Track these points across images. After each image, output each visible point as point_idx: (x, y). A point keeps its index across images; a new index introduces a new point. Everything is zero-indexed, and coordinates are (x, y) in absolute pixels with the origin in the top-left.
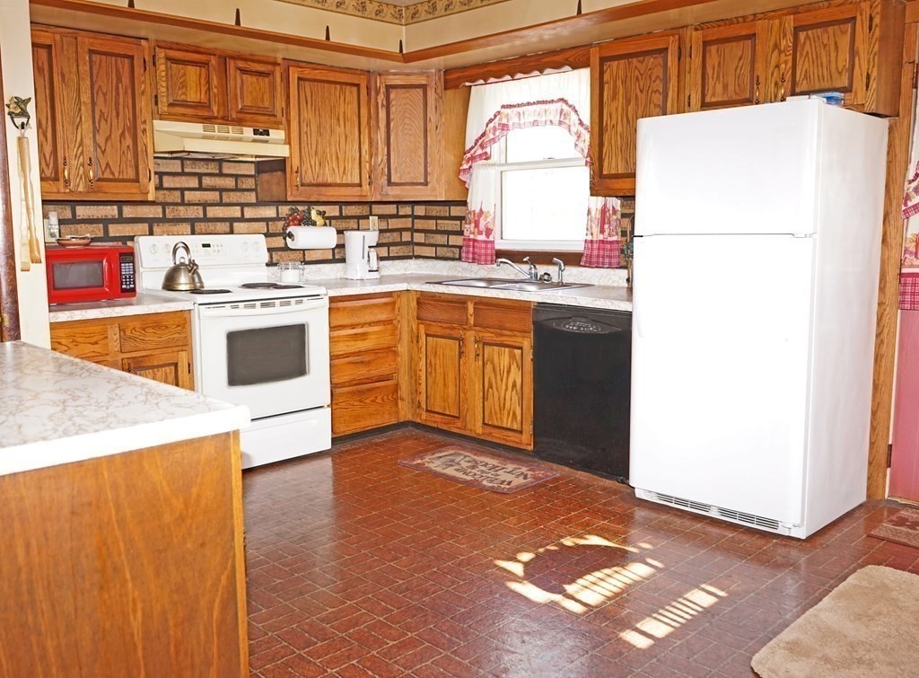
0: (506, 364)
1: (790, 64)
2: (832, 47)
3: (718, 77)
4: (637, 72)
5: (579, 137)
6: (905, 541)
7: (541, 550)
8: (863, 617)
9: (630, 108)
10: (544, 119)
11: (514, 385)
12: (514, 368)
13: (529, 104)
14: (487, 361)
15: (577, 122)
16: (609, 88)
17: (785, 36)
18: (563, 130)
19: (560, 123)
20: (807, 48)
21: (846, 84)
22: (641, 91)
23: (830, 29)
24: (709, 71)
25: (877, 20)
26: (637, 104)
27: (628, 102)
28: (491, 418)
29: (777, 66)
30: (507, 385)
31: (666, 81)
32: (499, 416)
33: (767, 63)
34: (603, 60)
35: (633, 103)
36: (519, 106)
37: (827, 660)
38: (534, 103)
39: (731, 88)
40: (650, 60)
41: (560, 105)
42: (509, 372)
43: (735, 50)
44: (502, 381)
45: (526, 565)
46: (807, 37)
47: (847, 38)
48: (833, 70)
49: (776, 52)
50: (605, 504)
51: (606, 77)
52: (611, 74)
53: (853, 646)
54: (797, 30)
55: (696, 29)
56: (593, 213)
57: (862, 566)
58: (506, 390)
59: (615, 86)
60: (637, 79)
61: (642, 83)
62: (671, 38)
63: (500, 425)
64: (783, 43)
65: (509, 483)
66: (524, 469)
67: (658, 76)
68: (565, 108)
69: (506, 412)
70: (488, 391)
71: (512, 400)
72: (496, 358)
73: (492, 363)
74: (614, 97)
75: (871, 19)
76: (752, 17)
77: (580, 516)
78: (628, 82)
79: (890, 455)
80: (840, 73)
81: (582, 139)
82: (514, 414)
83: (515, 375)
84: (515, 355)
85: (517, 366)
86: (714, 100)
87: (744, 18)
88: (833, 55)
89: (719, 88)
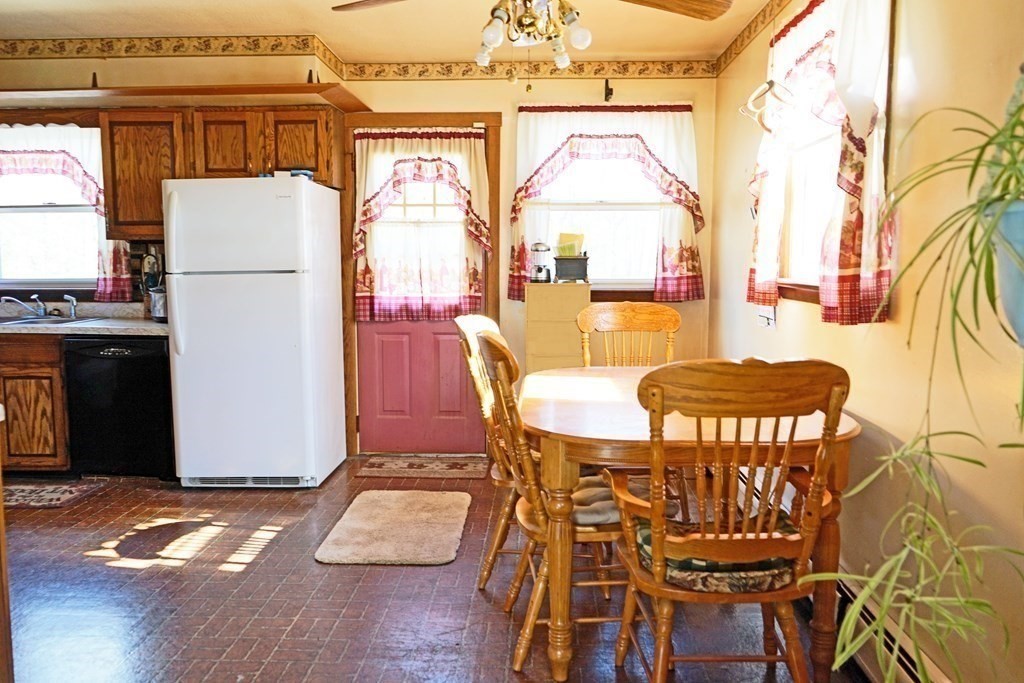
0: (33, 395)
1: (273, 147)
2: (303, 140)
3: (218, 150)
4: (146, 138)
5: (85, 186)
6: (378, 475)
7: (122, 537)
8: (370, 518)
9: (142, 167)
10: (44, 167)
11: (44, 413)
12: (42, 396)
13: (25, 151)
14: (10, 394)
15: (81, 172)
16: (120, 148)
17: (268, 126)
18: (66, 179)
19: (64, 172)
20: (285, 137)
21: (314, 165)
22: (151, 154)
23: (300, 126)
24: (210, 144)
25: (331, 124)
26: (148, 165)
27: (139, 162)
28: (17, 446)
29: (264, 147)
30: (35, 414)
31: (173, 148)
32: (27, 445)
33: (257, 144)
34: (112, 124)
35: (144, 162)
36: (14, 152)
37: (358, 543)
38: (32, 152)
39: (229, 160)
40: (158, 130)
41: (62, 156)
42: (37, 401)
43: (229, 131)
44: (29, 410)
45: (116, 549)
46: (284, 129)
47: (313, 133)
48: (304, 155)
49: (262, 137)
50: (157, 497)
51: (117, 139)
52: (121, 136)
53: (370, 533)
54: (277, 123)
55: (197, 111)
56: (105, 253)
57: (359, 493)
58: (35, 418)
59: (126, 148)
60: (147, 143)
61: (151, 148)
62: (176, 115)
63: (29, 452)
64: (267, 131)
65: (58, 499)
66: (65, 487)
67: (165, 144)
68: (69, 160)
69: (36, 440)
70: (13, 423)
71: (42, 427)
72: (20, 391)
73: (16, 395)
74: (126, 156)
75: (327, 123)
76: (241, 109)
77: (141, 509)
78: (138, 145)
79: (358, 423)
80: (309, 157)
81: (88, 188)
82: (46, 440)
83: (45, 403)
84: (43, 385)
85: (47, 394)
86: (215, 167)
87: (236, 107)
88: (303, 144)
89: (219, 158)
